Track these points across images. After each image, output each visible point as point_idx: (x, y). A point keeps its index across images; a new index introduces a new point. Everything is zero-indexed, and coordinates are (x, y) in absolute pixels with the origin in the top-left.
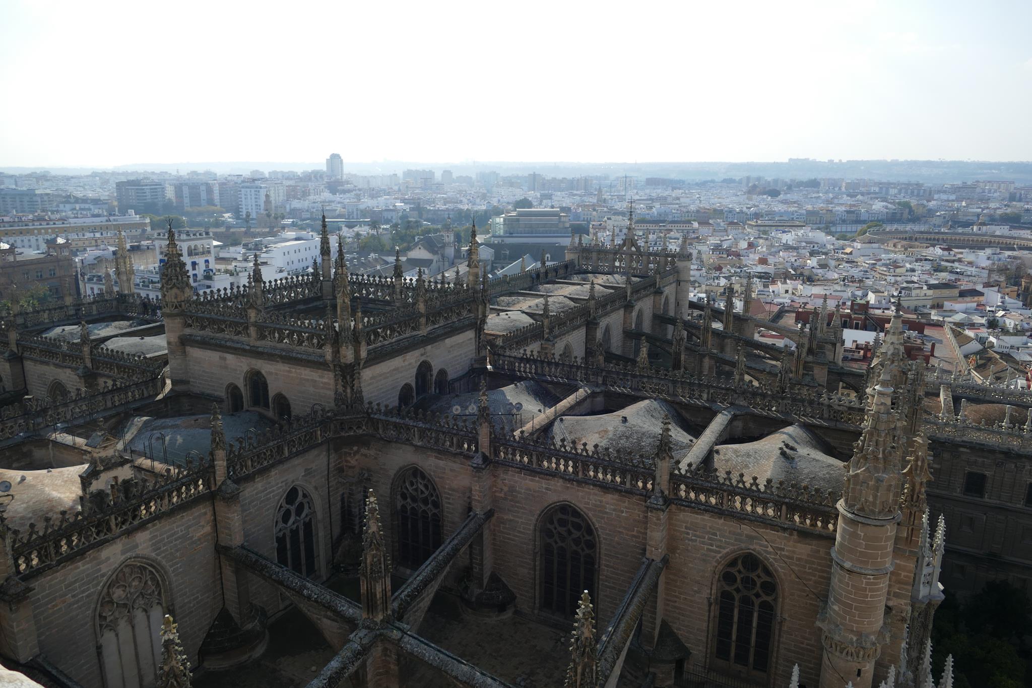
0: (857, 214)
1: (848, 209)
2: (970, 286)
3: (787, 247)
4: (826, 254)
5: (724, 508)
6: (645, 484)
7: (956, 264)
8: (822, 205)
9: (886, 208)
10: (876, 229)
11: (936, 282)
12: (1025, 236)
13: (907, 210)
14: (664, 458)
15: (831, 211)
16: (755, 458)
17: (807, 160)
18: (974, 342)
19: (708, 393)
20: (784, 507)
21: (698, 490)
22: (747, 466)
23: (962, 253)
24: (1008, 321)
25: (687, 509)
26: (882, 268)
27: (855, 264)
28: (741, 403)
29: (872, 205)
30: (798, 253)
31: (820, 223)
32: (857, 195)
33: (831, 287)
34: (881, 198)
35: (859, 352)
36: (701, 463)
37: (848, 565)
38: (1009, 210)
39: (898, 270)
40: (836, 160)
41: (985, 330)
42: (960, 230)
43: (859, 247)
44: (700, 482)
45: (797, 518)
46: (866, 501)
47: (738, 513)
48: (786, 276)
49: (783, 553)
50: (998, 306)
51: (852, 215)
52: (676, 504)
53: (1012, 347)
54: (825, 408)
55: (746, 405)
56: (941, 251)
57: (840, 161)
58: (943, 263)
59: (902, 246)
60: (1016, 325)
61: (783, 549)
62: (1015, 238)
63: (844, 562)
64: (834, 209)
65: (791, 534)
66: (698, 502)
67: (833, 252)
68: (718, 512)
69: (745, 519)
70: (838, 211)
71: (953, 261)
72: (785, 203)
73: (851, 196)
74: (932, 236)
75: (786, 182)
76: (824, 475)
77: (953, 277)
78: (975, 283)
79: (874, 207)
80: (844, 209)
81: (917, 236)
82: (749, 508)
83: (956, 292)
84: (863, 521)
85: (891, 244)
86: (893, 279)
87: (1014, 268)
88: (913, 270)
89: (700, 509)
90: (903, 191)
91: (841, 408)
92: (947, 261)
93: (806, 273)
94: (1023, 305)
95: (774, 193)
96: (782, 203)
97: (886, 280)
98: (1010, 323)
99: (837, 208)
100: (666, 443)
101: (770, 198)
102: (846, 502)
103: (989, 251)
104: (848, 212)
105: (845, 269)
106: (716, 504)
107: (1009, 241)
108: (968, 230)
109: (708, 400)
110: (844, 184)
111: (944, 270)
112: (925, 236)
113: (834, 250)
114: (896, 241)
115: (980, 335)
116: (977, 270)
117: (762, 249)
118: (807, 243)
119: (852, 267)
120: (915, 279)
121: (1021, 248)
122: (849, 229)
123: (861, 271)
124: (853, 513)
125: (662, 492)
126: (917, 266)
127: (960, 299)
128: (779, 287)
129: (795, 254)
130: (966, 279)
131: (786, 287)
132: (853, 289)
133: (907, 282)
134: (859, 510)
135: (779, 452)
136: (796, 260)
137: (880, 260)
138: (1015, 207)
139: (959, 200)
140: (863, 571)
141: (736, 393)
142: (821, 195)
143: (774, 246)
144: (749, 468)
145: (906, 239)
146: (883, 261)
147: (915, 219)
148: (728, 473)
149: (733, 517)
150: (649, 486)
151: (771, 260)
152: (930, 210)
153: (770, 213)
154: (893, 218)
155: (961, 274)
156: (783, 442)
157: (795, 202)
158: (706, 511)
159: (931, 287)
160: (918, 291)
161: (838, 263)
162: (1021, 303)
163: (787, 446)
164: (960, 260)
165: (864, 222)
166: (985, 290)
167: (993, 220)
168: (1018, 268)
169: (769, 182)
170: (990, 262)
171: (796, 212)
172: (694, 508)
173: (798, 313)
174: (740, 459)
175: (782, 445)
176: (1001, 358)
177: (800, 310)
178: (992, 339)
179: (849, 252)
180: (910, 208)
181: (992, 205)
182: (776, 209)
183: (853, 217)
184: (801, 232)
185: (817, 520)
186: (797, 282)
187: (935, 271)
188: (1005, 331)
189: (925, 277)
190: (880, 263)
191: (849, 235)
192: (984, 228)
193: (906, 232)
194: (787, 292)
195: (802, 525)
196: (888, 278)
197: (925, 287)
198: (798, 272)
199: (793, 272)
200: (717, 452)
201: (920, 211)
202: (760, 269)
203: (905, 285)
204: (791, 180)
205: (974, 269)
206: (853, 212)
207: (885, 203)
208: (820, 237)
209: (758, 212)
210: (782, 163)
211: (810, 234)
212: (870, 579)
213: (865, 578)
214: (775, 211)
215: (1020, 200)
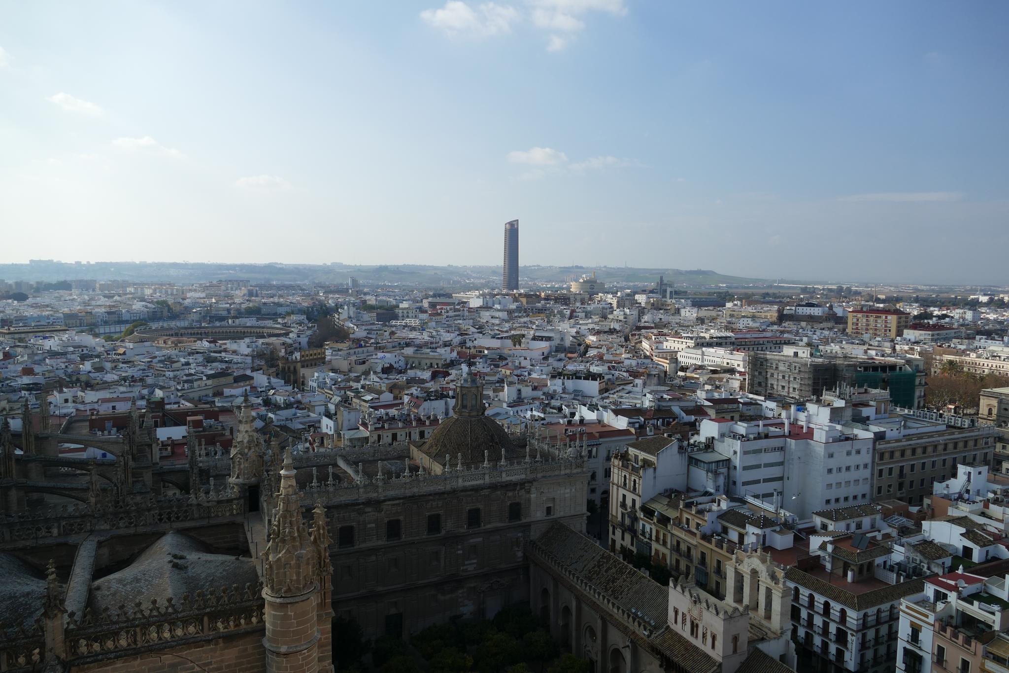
0: (120, 314)
1: (108, 310)
2: (241, 372)
3: (53, 354)
4: (98, 356)
5: (139, 646)
6: (29, 657)
7: (223, 354)
8: (79, 307)
9: (146, 307)
10: (142, 328)
11: (213, 372)
12: (269, 325)
13: (166, 309)
14: (56, 615)
15: (91, 313)
16: (146, 580)
17: (51, 261)
18: (258, 420)
19: (59, 527)
20: (206, 619)
21: (100, 638)
22: (140, 593)
23: (225, 344)
24: (278, 398)
25: (92, 665)
26: (159, 365)
27: (132, 364)
28: (102, 527)
29: (131, 305)
30: (66, 358)
31: (81, 326)
32: (113, 297)
33: (116, 390)
34: (139, 298)
35: (166, 449)
36: (86, 607)
37: (284, 649)
38: (251, 305)
39: (175, 365)
40: (84, 262)
41: (263, 408)
42: (218, 324)
43: (131, 347)
44: (105, 627)
45: (220, 625)
46: (291, 581)
47: (157, 644)
48: (60, 385)
49: (211, 667)
50: (266, 386)
51: (113, 316)
52: (78, 665)
53: (287, 419)
54: (194, 508)
55: (108, 527)
56: (208, 343)
57: (88, 262)
58: (212, 354)
59: (172, 342)
60: (285, 400)
61: (210, 663)
62: (263, 328)
63: (280, 648)
64: (94, 311)
65: (216, 644)
66: (105, 652)
67: (105, 354)
68: (132, 653)
69: (166, 648)
70: (98, 312)
71: (220, 352)
72: (36, 307)
73: (109, 297)
74: (196, 331)
75: (31, 285)
76: (221, 573)
77: (224, 366)
78: (244, 369)
79: (134, 307)
80: (104, 310)
81: (183, 331)
82: (167, 635)
83: (230, 379)
84: (292, 601)
85: (161, 341)
86: (171, 374)
87: (269, 352)
88: (188, 364)
89: (110, 659)
90: (158, 290)
91: (210, 504)
92: (215, 352)
93: (83, 378)
94: (285, 383)
95: (21, 297)
96: (32, 307)
97: (164, 375)
98: (280, 399)
99: (97, 310)
100: (56, 596)
101: (16, 302)
102: (272, 588)
103: (247, 340)
104: (108, 313)
105: (123, 369)
106: (129, 645)
107: (258, 330)
108: (224, 323)
109: (59, 534)
110: (98, 286)
111: (215, 360)
112: (190, 331)
113: (106, 352)
114: (166, 338)
115: (261, 413)
116: (243, 357)
117: (23, 357)
118: (74, 347)
119: (130, 367)
120: (192, 371)
121: (271, 335)
122: (113, 330)
123: (140, 370)
124: (282, 597)
125: (58, 658)
126: (191, 359)
127: (235, 385)
128: (56, 397)
129: (64, 360)
130: (235, 366)
131: (64, 396)
132: (139, 388)
133: (186, 375)
134: (285, 592)
135: (170, 565)
136: (66, 366)
137: (155, 357)
138: (255, 301)
139: (209, 296)
140: (299, 649)
141: (96, 518)
142: (75, 297)
143: (37, 354)
144: (143, 593)
145: (172, 335)
146: (158, 359)
147: (174, 316)
148: (122, 607)
149: (151, 651)
150: (36, 657)
151: (37, 369)
152: (186, 308)
153: (20, 319)
154: (154, 316)
155: (230, 362)
156: (170, 554)
157: (47, 306)
158: (117, 657)
159: (209, 377)
160: (199, 382)
161: (114, 365)
162: (283, 381)
163: (175, 557)
164: (225, 351)
165: (127, 322)
166: (254, 374)
167: (239, 314)
168: (272, 352)
169: (10, 286)
170: (250, 349)
171: (52, 316)
172: (101, 660)
173: (91, 421)
174: (128, 587)
175: (169, 558)
176: (281, 430)
177: (94, 417)
178: (270, 415)
179: (122, 352)
180: (168, 306)
181: (237, 300)
182: (26, 314)
183: (114, 318)
184: (65, 337)
185: (239, 618)
186: (75, 389)
187: (208, 362)
188: (276, 407)
189: (201, 368)
190: (155, 360)
191: (115, 336)
192: (237, 321)
193: (171, 329)
194: (66, 401)
195: (226, 630)
196: (167, 374)
197: (204, 378)
198: (74, 379)
199: (68, 379)
200: (98, 588)
201: (177, 309)
202: (26, 380)
203: (185, 378)
204: (38, 283)
205: (239, 357)
206: (114, 313)
207: (144, 303)
208: (88, 340)
209: (5, 318)
210: (22, 265)
211: (76, 338)
212: (304, 653)
213: (301, 655)
214: (26, 316)
215: (257, 296)
